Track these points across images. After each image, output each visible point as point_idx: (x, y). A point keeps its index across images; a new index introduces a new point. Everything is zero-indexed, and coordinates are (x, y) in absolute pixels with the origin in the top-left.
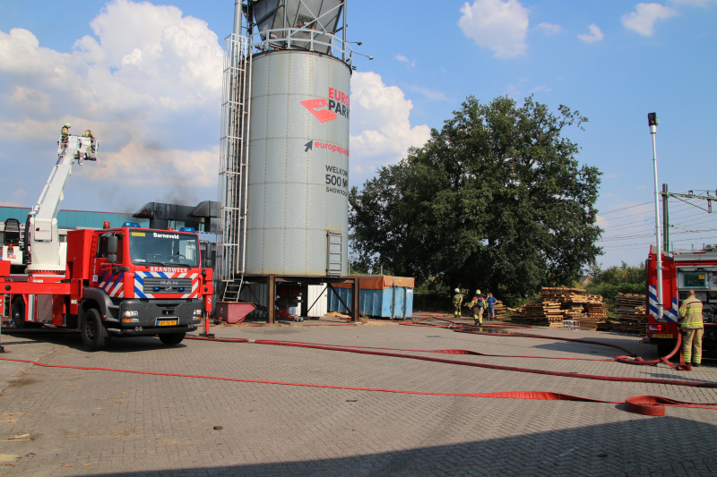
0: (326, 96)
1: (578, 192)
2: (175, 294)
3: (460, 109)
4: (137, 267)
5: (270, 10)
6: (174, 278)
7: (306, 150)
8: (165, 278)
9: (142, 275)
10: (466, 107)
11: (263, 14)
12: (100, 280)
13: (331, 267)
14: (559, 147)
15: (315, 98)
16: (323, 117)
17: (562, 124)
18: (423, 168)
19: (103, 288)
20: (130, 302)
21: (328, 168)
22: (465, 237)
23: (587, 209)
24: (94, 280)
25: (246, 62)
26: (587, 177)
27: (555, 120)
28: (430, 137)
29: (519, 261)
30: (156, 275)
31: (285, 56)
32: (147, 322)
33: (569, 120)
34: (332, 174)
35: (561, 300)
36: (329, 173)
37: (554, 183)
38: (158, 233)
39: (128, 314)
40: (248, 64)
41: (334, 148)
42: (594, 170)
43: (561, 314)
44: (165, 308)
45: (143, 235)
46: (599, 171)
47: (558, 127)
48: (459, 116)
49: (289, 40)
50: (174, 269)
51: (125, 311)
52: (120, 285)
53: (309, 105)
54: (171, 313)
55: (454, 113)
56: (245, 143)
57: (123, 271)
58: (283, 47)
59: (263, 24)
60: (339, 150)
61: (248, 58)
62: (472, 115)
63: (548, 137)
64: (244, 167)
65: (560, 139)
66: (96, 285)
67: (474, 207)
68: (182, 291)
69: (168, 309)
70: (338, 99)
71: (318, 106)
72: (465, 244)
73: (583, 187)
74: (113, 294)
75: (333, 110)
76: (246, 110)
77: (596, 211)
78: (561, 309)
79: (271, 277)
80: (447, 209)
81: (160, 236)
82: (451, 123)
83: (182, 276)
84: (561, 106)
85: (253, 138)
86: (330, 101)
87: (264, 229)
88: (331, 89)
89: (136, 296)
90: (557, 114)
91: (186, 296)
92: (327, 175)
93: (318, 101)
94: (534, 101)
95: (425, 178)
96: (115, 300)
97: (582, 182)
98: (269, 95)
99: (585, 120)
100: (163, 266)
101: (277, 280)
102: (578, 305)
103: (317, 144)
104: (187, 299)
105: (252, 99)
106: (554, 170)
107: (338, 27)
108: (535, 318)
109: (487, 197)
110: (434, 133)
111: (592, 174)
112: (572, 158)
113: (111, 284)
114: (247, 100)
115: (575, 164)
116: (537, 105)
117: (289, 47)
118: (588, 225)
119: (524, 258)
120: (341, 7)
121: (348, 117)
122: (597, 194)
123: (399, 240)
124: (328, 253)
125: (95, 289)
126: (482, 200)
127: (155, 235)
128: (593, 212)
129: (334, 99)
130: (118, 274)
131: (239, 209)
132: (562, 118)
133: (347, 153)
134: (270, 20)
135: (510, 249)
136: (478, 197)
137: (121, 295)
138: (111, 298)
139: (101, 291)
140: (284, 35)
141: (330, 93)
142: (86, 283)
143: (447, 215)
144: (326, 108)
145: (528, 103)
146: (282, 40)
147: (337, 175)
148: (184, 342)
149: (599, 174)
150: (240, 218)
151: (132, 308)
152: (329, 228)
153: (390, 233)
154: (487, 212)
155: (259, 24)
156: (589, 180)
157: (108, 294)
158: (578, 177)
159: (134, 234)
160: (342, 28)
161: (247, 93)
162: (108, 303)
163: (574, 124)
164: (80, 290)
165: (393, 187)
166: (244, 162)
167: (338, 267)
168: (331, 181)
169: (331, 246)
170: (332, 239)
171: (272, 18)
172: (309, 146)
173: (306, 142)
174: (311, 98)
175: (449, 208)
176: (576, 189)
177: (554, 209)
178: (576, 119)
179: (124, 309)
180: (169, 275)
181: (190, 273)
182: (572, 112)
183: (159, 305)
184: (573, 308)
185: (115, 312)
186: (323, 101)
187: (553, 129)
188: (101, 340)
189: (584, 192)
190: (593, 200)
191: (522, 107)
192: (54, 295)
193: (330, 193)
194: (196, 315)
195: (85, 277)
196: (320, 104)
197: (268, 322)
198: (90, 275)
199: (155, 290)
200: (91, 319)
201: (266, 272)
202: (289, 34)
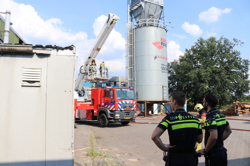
0: (160, 41)
1: (241, 68)
2: (129, 108)
3: (197, 42)
4: (119, 100)
5: (139, 13)
6: (129, 103)
7: (155, 59)
8: (126, 103)
9: (120, 103)
10: (199, 41)
11: (136, 14)
12: (105, 105)
13: (164, 98)
14: (234, 53)
15: (157, 42)
16: (160, 48)
17: (234, 45)
18: (185, 63)
19: (107, 107)
20: (117, 112)
21: (162, 65)
22: (202, 86)
23: (245, 74)
24: (102, 105)
25: (133, 30)
26: (244, 63)
27: (232, 44)
28: (185, 52)
29: (221, 93)
30: (124, 103)
31: (146, 28)
32: (122, 118)
33: (237, 43)
34: (163, 66)
35: (241, 107)
36: (162, 66)
37: (234, 66)
38: (124, 89)
39: (116, 115)
40: (133, 31)
41: (163, 58)
42: (247, 61)
43: (241, 111)
44: (127, 113)
45: (119, 90)
46: (249, 61)
47: (233, 46)
48: (197, 44)
49: (147, 23)
50: (129, 101)
51: (116, 114)
52: (113, 106)
53: (155, 44)
54: (128, 114)
55: (195, 43)
56: (134, 57)
57: (114, 102)
58: (145, 25)
59: (137, 18)
60: (165, 58)
61: (133, 29)
62: (201, 44)
63: (229, 50)
64: (134, 65)
65: (233, 50)
66: (103, 106)
67: (206, 75)
68: (131, 107)
69: (128, 113)
70: (164, 42)
71: (158, 44)
72: (202, 88)
73: (243, 66)
74: (111, 109)
75: (163, 45)
76: (134, 46)
77: (248, 75)
78: (241, 110)
79: (145, 102)
80: (195, 76)
81: (124, 90)
82: (194, 47)
83: (131, 103)
84: (234, 39)
85: (136, 56)
86: (161, 42)
87: (142, 85)
88: (161, 38)
89: (119, 110)
90: (233, 42)
91: (132, 109)
92: (162, 67)
93: (158, 42)
94: (224, 38)
95: (186, 66)
96: (111, 111)
97: (243, 65)
98: (141, 41)
99: (243, 43)
100: (126, 100)
101: (147, 102)
102: (247, 108)
103: (158, 57)
104: (133, 110)
105: (135, 43)
106: (232, 61)
107: (161, 17)
108: (232, 113)
109: (210, 72)
110: (187, 50)
111: (246, 62)
112: (239, 57)
113: (110, 106)
114: (134, 43)
115: (240, 59)
116: (225, 39)
117: (147, 25)
118: (246, 80)
119: (223, 92)
120: (162, 11)
121: (166, 47)
122: (249, 69)
123: (174, 87)
124: (163, 93)
125: (104, 108)
126: (208, 73)
127: (123, 90)
128: (247, 75)
129: (162, 42)
130: (113, 103)
131: (133, 79)
132: (234, 42)
133: (167, 59)
134: (139, 16)
135: (219, 89)
136: (206, 72)
137: (114, 109)
138: (110, 110)
139: (106, 108)
140: (145, 21)
141: (161, 40)
142: (100, 106)
143: (195, 78)
144: (160, 45)
145: (222, 38)
146: (144, 23)
147: (165, 67)
148: (129, 124)
149: (249, 62)
150: (133, 82)
151: (118, 113)
152: (163, 85)
153: (171, 85)
154: (210, 77)
155: (135, 18)
156: (245, 64)
157: (109, 109)
158: (241, 63)
159: (117, 90)
160: (163, 17)
161: (134, 41)
162: (109, 112)
163: (239, 45)
164: (97, 108)
165: (172, 69)
166: (134, 64)
167: (166, 98)
168: (163, 69)
169: (164, 91)
170: (164, 88)
171: (140, 15)
172: (156, 57)
173: (155, 56)
174: (155, 42)
175: (196, 76)
176: (240, 67)
177: (233, 75)
178: (240, 43)
179: (115, 114)
180: (128, 102)
181: (133, 102)
182: (238, 41)
183: (125, 112)
184: (246, 110)
185: (112, 115)
186: (159, 42)
187: (231, 47)
188: (107, 124)
189: (243, 68)
190: (247, 71)
191: (219, 40)
192: (87, 110)
193: (163, 73)
194: (135, 115)
195: (99, 104)
196: (158, 43)
197: (145, 116)
198: (101, 103)
199: (124, 108)
200: (103, 117)
201: (143, 100)
202: (147, 21)
